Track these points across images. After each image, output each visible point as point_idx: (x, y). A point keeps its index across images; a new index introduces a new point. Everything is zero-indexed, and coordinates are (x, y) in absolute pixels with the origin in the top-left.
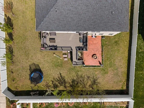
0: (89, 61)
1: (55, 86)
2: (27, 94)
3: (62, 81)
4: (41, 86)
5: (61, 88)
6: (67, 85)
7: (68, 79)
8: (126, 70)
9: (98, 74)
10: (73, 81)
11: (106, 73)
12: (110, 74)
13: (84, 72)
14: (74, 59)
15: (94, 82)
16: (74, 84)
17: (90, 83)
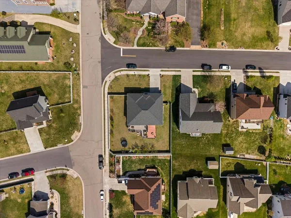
0: (150, 136)
1: (133, 149)
2: (120, 152)
3: (137, 146)
4: (127, 148)
5: (136, 149)
6: (139, 148)
7: (140, 145)
8: (168, 140)
9: (154, 142)
10: (142, 146)
11: (159, 141)
12: (161, 142)
13: (147, 141)
14: (142, 135)
15: (153, 146)
16: (142, 147)
17: (150, 147)
